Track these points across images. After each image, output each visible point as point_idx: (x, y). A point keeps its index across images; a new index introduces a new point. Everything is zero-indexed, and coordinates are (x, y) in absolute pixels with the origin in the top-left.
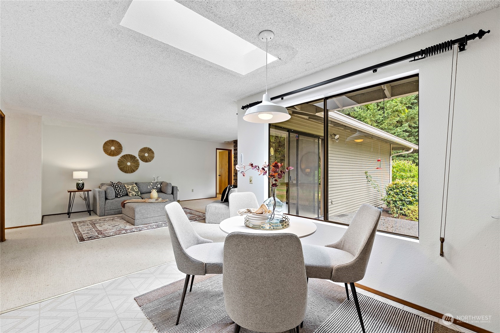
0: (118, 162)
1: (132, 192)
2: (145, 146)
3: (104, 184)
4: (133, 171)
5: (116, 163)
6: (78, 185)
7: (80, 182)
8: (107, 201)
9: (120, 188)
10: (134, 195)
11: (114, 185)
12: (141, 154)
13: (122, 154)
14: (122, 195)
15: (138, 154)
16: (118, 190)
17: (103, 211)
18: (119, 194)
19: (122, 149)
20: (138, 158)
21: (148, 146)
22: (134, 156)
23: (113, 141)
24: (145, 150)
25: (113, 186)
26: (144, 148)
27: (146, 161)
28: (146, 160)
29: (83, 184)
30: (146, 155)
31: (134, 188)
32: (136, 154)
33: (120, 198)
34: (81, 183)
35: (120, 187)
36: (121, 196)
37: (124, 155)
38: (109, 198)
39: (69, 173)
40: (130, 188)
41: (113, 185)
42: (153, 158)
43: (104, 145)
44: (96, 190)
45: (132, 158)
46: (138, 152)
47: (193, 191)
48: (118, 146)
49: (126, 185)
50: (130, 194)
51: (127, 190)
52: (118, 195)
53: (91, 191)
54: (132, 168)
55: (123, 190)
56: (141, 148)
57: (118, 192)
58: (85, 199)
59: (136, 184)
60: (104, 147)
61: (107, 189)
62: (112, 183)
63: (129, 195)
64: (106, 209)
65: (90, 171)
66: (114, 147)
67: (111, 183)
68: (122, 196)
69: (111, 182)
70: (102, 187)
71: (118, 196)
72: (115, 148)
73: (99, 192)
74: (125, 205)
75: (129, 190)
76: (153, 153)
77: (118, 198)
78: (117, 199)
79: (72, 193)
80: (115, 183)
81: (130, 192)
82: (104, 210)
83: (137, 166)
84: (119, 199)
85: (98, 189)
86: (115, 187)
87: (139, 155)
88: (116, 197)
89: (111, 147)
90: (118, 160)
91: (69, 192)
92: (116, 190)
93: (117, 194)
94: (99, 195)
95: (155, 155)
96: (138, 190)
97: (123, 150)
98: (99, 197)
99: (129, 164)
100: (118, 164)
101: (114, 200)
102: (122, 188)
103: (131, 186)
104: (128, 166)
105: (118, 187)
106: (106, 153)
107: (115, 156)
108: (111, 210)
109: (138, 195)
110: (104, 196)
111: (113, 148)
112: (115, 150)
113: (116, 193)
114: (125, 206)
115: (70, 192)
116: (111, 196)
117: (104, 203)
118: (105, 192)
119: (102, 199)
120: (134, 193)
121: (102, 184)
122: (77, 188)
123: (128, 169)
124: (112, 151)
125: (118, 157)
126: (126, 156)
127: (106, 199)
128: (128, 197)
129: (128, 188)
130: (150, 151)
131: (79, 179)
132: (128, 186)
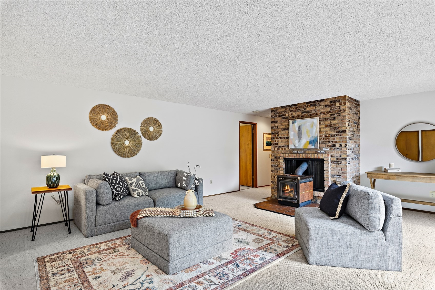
0: (112, 139)
1: (138, 190)
2: (150, 116)
3: (92, 176)
4: (132, 154)
5: (109, 141)
6: (49, 179)
7: (52, 175)
8: (100, 208)
9: (119, 184)
10: (141, 194)
11: (109, 179)
12: (145, 128)
13: (118, 127)
14: (123, 195)
15: (139, 128)
16: (117, 188)
17: (93, 227)
18: (118, 194)
19: (117, 120)
20: (140, 134)
21: (154, 116)
22: (135, 131)
23: (104, 106)
24: (150, 122)
25: (107, 180)
26: (149, 118)
27: (152, 139)
28: (151, 137)
29: (58, 178)
30: (151, 129)
31: (140, 182)
33: (120, 202)
34: (55, 175)
35: (119, 181)
36: (121, 198)
37: (121, 129)
38: (101, 203)
39: (35, 158)
40: (134, 183)
41: (107, 178)
42: (160, 133)
43: (91, 112)
44: (79, 188)
45: (131, 133)
46: (140, 125)
47: (211, 182)
48: (111, 115)
49: (127, 178)
50: (135, 193)
51: (129, 186)
52: (117, 196)
53: (71, 189)
54: (131, 149)
55: (124, 187)
56: (145, 119)
57: (116, 190)
58: (61, 201)
59: (140, 174)
60: (90, 115)
61: (100, 186)
62: (107, 175)
63: (133, 195)
64: (98, 223)
65: (69, 155)
66: (106, 115)
67: (104, 175)
68: (123, 197)
69: (104, 173)
70: (90, 182)
71: (117, 198)
72: (107, 118)
73: (86, 192)
74: (139, 221)
75: (133, 187)
76: (160, 126)
77: (117, 201)
78: (116, 204)
79: (39, 195)
80: (111, 176)
81: (134, 190)
82: (94, 224)
83: (138, 147)
84: (118, 203)
85: (82, 187)
86: (112, 182)
87: (141, 130)
88: (114, 199)
89: (101, 115)
90: (111, 137)
91: (33, 193)
92: (112, 187)
93: (115, 194)
94: (86, 198)
95: (164, 129)
96: (145, 186)
97: (119, 121)
98: (86, 201)
99: (127, 143)
100: (112, 143)
101: (111, 205)
102: (123, 183)
103: (135, 179)
104: (126, 146)
105: (116, 182)
106: (93, 126)
107: (108, 130)
108: (106, 224)
109: (145, 195)
110: (95, 199)
111: (104, 118)
112: (107, 120)
113: (113, 192)
114: (139, 225)
115: (35, 193)
116: (106, 199)
117: (95, 213)
118: (96, 191)
119: (92, 204)
120: (140, 191)
121: (89, 177)
122: (47, 185)
123: (126, 151)
124: (102, 122)
125: (113, 132)
126: (123, 131)
127: (98, 204)
128: (133, 198)
129: (130, 182)
130: (156, 123)
131: (50, 169)
132: (130, 180)
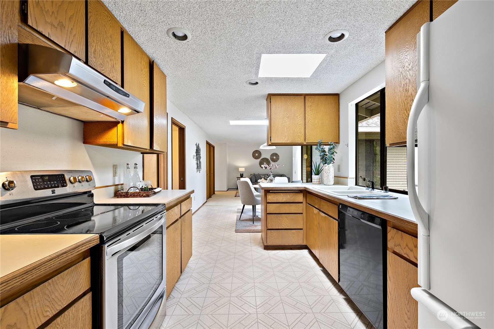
0: (260, 162)
5: (259, 163)
6: (241, 174)
9: (258, 177)
12: (272, 157)
13: (261, 158)
20: (270, 160)
23: (257, 151)
24: (274, 155)
26: (274, 153)
27: (275, 162)
28: (274, 161)
29: (243, 174)
30: (275, 157)
31: (265, 177)
32: (268, 157)
39: (237, 168)
42: (278, 159)
45: (266, 159)
46: (270, 156)
56: (272, 154)
59: (267, 175)
60: (253, 154)
61: (252, 177)
62: (254, 174)
65: (246, 168)
66: (258, 154)
76: (278, 156)
80: (256, 174)
86: (256, 176)
87: (270, 158)
89: (256, 154)
92: (256, 178)
95: (280, 157)
97: (262, 156)
99: (265, 163)
103: (263, 176)
106: (253, 158)
107: (258, 159)
112: (258, 156)
115: (238, 178)
116: (253, 181)
121: (251, 175)
122: (241, 176)
124: (256, 156)
125: (260, 160)
126: (263, 159)
130: (276, 155)
131: (241, 172)
132: (262, 176)
